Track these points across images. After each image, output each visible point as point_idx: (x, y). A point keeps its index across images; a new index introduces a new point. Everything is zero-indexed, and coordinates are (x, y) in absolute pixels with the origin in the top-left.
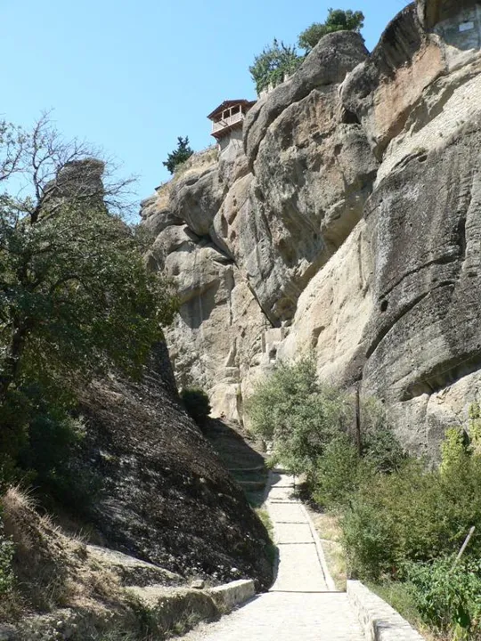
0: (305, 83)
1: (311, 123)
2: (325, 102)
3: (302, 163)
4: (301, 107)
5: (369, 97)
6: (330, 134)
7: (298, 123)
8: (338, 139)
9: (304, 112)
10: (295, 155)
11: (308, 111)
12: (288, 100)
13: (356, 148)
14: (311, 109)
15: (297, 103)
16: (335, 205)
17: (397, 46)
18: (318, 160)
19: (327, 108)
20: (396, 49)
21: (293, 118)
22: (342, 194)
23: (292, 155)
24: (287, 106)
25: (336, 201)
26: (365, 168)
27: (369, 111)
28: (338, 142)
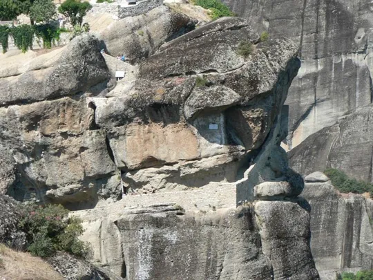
0: (60, 90)
1: (60, 121)
2: (75, 109)
3: (45, 147)
4: (52, 106)
5: (122, 127)
6: (77, 136)
7: (47, 117)
8: (84, 142)
9: (55, 111)
10: (39, 139)
11: (58, 111)
12: (40, 97)
13: (99, 153)
14: (61, 110)
15: (49, 102)
16: (71, 186)
17: (159, 112)
18: (61, 150)
19: (77, 114)
20: (157, 114)
21: (44, 114)
22: (79, 181)
23: (36, 138)
24: (38, 101)
25: (72, 183)
26: (104, 169)
27: (120, 138)
28: (85, 146)
